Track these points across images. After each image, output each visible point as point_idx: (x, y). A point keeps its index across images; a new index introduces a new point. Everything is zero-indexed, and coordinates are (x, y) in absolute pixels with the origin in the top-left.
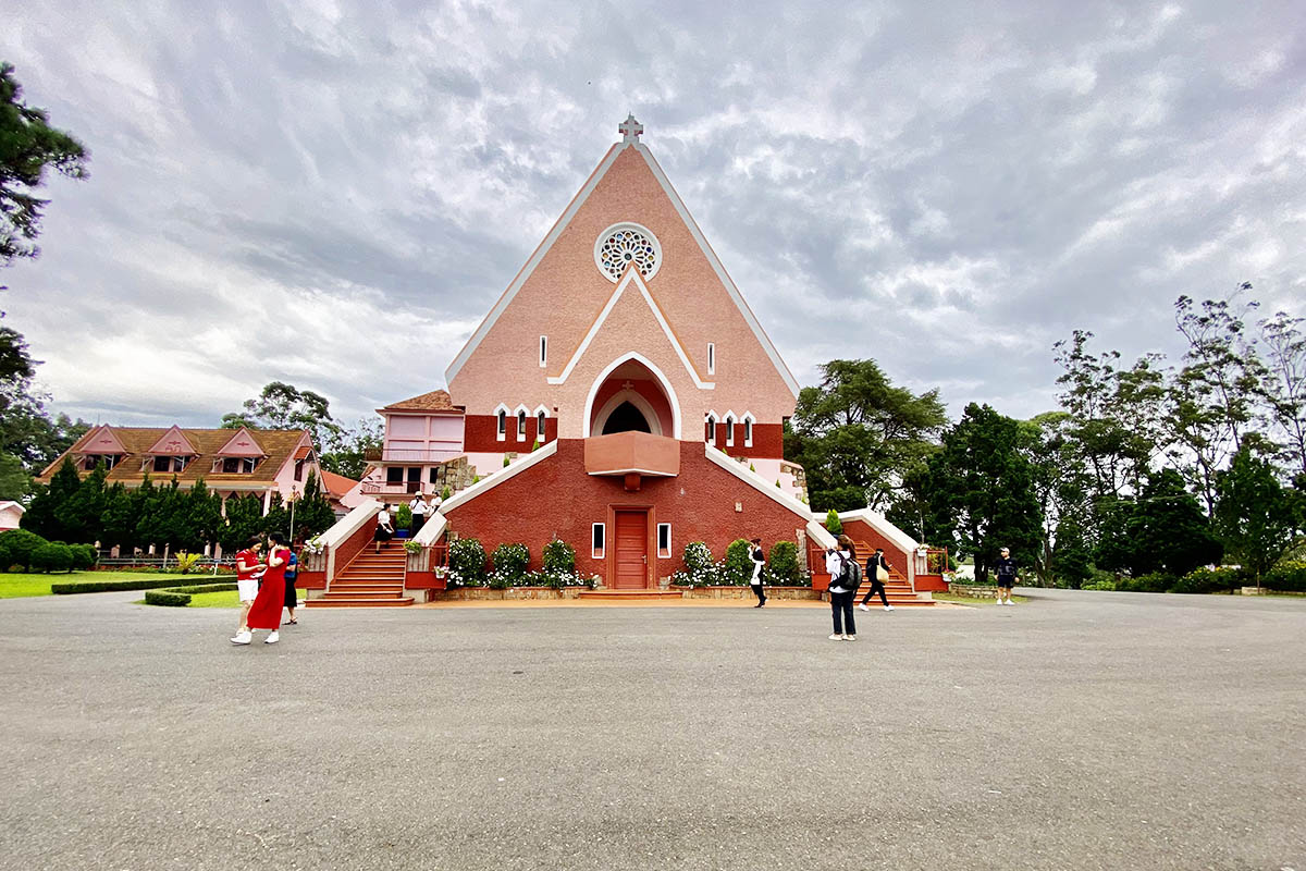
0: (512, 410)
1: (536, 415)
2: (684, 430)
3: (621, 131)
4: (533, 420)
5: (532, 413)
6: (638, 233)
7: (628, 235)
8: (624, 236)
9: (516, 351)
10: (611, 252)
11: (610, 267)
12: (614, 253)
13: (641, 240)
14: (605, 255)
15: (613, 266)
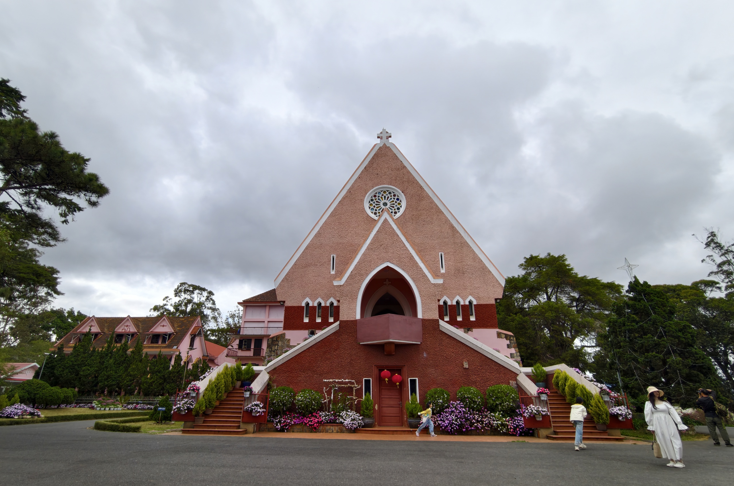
0: (313, 301)
1: (328, 304)
2: (423, 312)
3: (378, 137)
4: (326, 308)
5: (325, 303)
6: (391, 190)
7: (385, 192)
8: (382, 193)
9: (316, 265)
10: (374, 203)
11: (374, 211)
12: (376, 203)
13: (392, 194)
14: (371, 205)
15: (376, 210)
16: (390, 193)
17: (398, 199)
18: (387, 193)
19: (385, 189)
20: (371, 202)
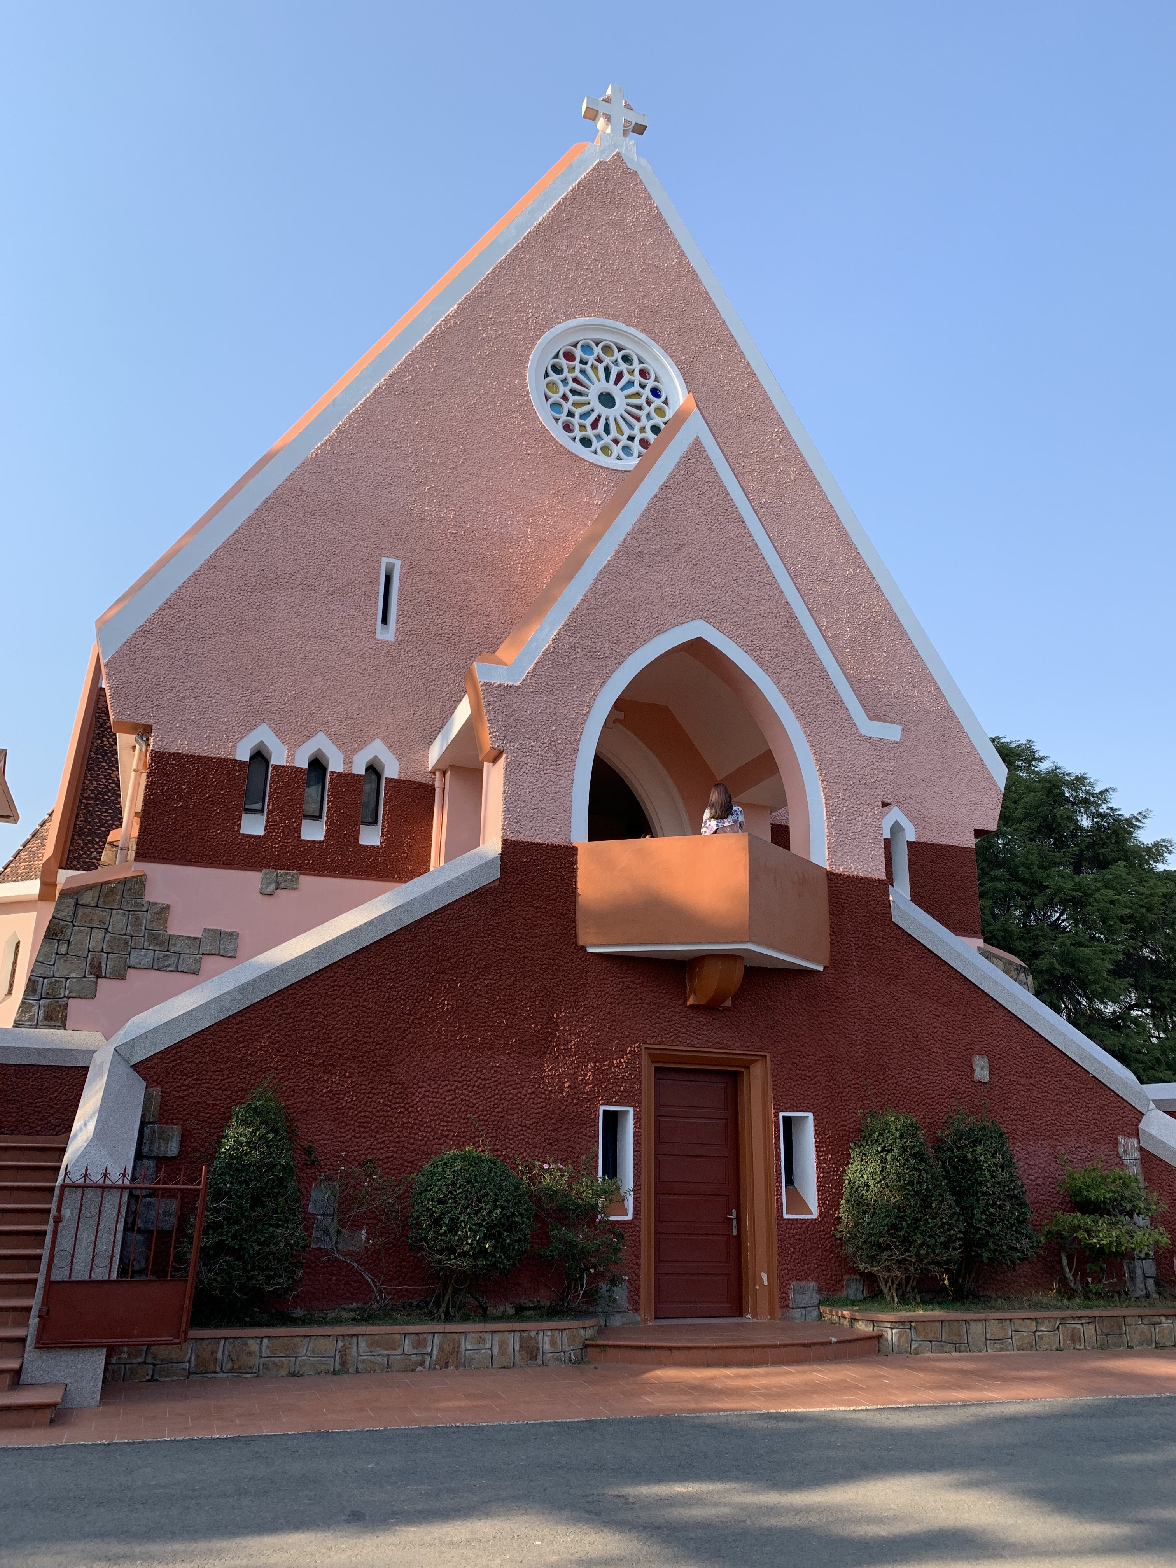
0: (293, 747)
2: (832, 847)
5: (348, 761)
6: (632, 349)
7: (607, 349)
8: (597, 350)
9: (314, 588)
10: (565, 381)
11: (563, 417)
12: (572, 384)
13: (637, 366)
14: (552, 386)
15: (570, 414)
16: (626, 359)
17: (656, 392)
18: (618, 355)
19: (609, 338)
20: (554, 377)
